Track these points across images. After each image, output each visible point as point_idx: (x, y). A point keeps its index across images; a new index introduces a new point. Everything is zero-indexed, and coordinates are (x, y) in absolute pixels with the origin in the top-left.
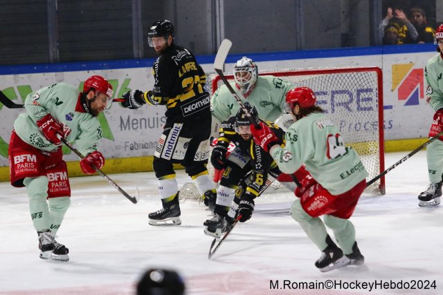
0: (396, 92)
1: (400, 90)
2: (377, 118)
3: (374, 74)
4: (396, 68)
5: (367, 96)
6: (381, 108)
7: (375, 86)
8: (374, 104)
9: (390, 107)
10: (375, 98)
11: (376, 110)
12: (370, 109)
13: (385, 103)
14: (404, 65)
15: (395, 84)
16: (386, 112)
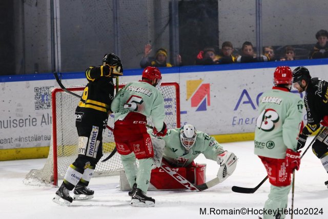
0: (190, 101)
1: (192, 100)
2: (175, 121)
3: (174, 87)
4: (189, 83)
5: (168, 104)
6: (179, 113)
7: (174, 96)
8: (173, 110)
9: (185, 112)
10: (174, 106)
11: (175, 114)
12: (170, 113)
13: (182, 109)
14: (195, 81)
15: (189, 95)
16: (182, 116)
